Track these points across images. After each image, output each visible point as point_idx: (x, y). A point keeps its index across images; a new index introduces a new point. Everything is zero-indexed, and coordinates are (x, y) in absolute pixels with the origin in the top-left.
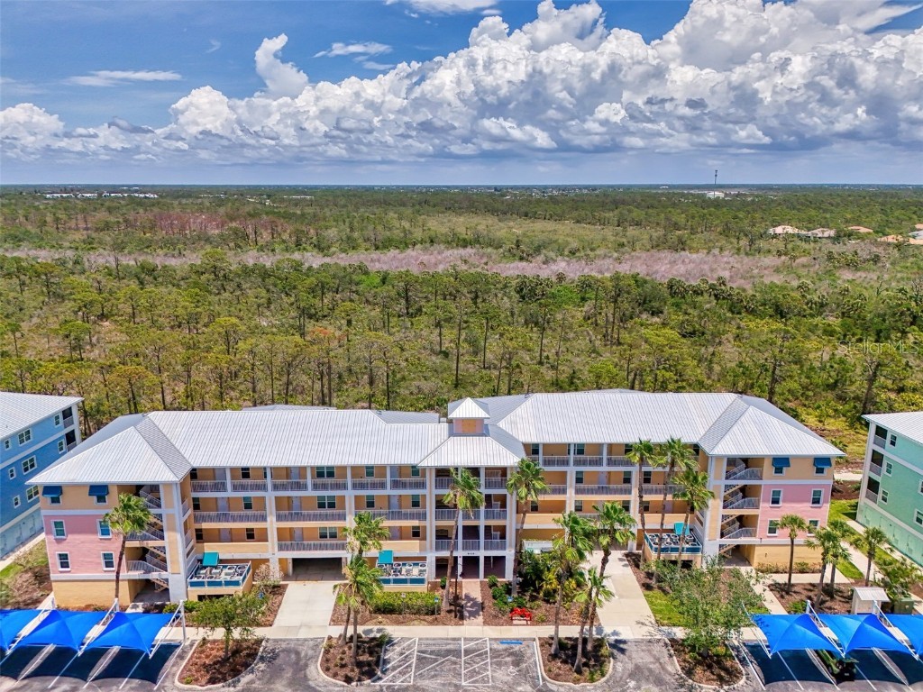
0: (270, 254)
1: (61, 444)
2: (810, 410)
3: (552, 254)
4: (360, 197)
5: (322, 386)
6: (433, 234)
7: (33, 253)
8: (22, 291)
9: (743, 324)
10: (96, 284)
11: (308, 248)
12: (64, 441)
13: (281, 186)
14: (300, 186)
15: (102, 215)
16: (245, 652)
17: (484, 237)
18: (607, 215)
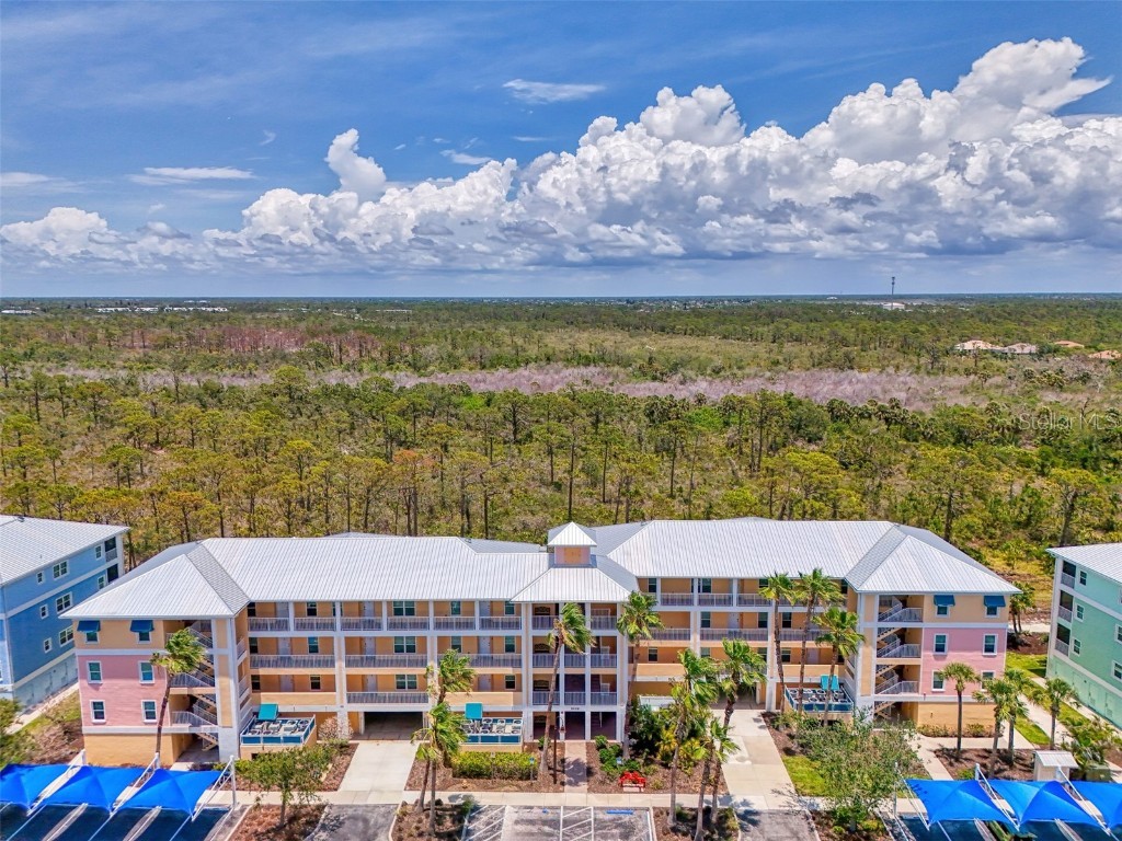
0: (357, 374)
1: (101, 580)
2: (997, 552)
3: (691, 373)
4: (466, 311)
5: (409, 521)
6: (551, 352)
7: (80, 372)
8: (65, 415)
9: (918, 453)
10: (150, 407)
11: (402, 366)
12: (105, 577)
13: (375, 299)
14: (396, 299)
15: (162, 331)
16: (304, 819)
17: (610, 354)
18: (760, 329)
